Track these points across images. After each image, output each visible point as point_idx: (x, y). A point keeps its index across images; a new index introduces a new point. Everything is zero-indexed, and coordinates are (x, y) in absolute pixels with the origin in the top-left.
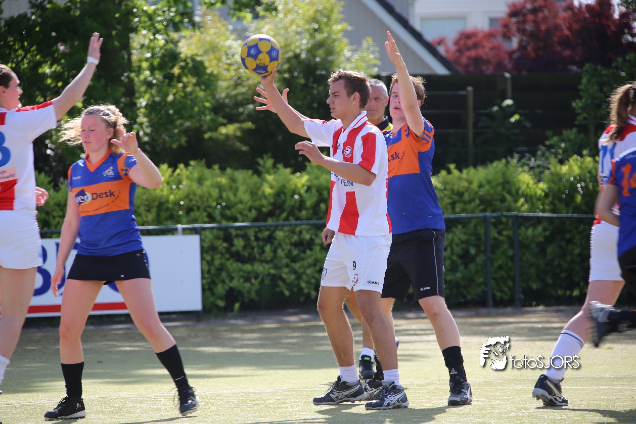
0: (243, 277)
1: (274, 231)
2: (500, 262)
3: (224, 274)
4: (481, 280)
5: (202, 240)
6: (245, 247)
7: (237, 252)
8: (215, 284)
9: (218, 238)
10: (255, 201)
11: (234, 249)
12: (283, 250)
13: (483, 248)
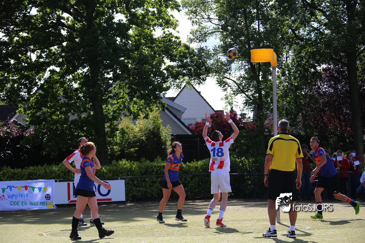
0: (137, 191)
1: (145, 179)
2: (208, 187)
3: (131, 191)
4: (203, 191)
5: (125, 181)
6: (137, 183)
7: (135, 184)
8: (129, 194)
9: (129, 180)
10: (140, 170)
11: (134, 184)
12: (148, 184)
13: (203, 183)
